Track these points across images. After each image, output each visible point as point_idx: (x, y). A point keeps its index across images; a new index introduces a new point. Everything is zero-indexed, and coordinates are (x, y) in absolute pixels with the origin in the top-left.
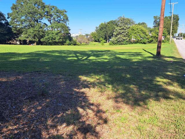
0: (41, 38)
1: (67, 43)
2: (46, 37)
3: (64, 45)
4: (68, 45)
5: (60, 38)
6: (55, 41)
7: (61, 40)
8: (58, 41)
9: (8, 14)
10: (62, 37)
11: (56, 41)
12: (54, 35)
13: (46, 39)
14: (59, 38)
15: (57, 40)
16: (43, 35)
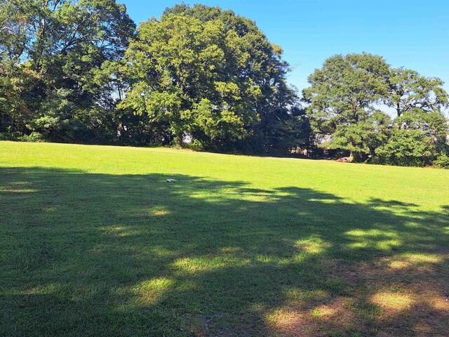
0: (377, 147)
1: (441, 162)
2: (391, 143)
3: (431, 165)
4: (443, 166)
5: (426, 149)
6: (412, 156)
7: (428, 153)
8: (420, 155)
9: (303, 91)
10: (431, 147)
11: (414, 155)
12: (410, 139)
13: (390, 148)
14: (423, 147)
15: (416, 153)
16: (384, 139)
